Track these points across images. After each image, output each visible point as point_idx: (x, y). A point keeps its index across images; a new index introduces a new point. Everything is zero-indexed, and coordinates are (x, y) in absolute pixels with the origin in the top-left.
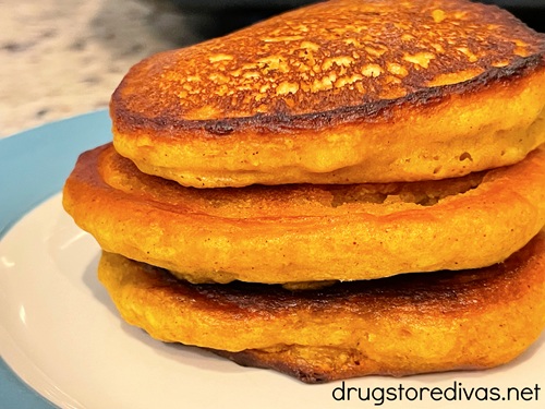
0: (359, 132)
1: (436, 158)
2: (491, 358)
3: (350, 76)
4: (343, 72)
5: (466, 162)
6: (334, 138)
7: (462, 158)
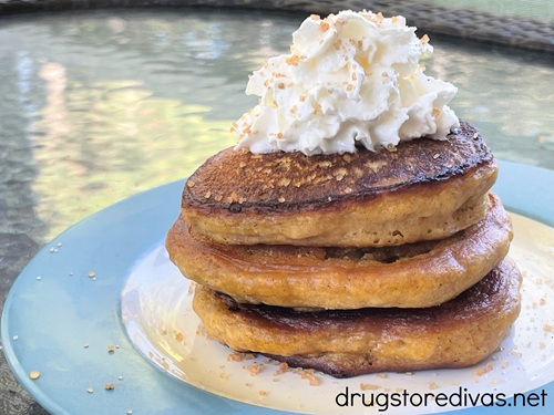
0: (318, 216)
1: (375, 234)
2: (462, 360)
3: (325, 176)
4: (322, 172)
5: (398, 237)
6: (301, 219)
7: (395, 234)
